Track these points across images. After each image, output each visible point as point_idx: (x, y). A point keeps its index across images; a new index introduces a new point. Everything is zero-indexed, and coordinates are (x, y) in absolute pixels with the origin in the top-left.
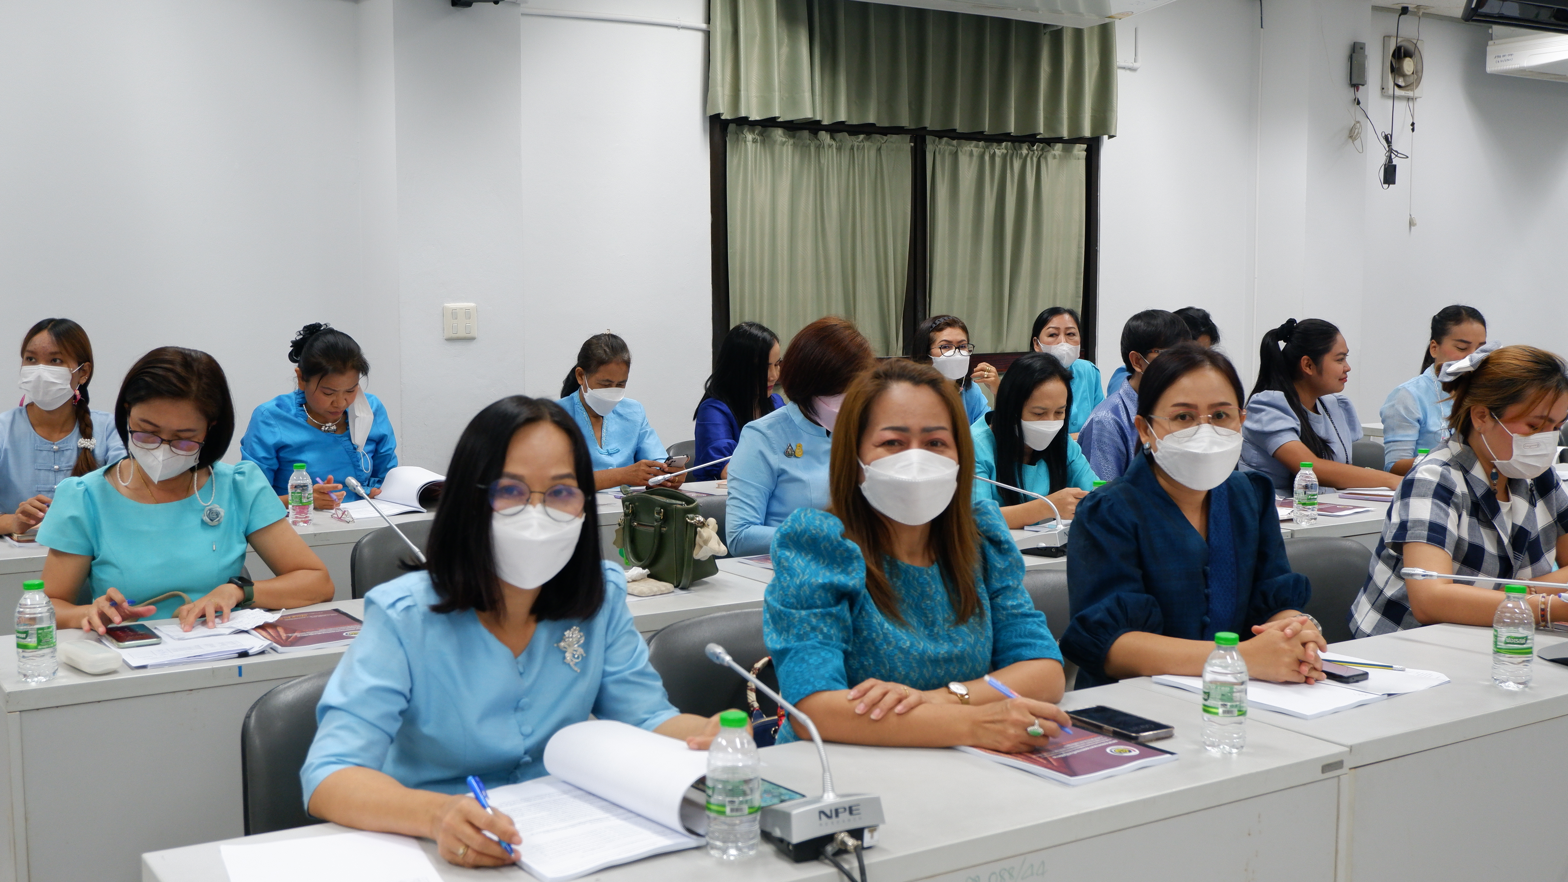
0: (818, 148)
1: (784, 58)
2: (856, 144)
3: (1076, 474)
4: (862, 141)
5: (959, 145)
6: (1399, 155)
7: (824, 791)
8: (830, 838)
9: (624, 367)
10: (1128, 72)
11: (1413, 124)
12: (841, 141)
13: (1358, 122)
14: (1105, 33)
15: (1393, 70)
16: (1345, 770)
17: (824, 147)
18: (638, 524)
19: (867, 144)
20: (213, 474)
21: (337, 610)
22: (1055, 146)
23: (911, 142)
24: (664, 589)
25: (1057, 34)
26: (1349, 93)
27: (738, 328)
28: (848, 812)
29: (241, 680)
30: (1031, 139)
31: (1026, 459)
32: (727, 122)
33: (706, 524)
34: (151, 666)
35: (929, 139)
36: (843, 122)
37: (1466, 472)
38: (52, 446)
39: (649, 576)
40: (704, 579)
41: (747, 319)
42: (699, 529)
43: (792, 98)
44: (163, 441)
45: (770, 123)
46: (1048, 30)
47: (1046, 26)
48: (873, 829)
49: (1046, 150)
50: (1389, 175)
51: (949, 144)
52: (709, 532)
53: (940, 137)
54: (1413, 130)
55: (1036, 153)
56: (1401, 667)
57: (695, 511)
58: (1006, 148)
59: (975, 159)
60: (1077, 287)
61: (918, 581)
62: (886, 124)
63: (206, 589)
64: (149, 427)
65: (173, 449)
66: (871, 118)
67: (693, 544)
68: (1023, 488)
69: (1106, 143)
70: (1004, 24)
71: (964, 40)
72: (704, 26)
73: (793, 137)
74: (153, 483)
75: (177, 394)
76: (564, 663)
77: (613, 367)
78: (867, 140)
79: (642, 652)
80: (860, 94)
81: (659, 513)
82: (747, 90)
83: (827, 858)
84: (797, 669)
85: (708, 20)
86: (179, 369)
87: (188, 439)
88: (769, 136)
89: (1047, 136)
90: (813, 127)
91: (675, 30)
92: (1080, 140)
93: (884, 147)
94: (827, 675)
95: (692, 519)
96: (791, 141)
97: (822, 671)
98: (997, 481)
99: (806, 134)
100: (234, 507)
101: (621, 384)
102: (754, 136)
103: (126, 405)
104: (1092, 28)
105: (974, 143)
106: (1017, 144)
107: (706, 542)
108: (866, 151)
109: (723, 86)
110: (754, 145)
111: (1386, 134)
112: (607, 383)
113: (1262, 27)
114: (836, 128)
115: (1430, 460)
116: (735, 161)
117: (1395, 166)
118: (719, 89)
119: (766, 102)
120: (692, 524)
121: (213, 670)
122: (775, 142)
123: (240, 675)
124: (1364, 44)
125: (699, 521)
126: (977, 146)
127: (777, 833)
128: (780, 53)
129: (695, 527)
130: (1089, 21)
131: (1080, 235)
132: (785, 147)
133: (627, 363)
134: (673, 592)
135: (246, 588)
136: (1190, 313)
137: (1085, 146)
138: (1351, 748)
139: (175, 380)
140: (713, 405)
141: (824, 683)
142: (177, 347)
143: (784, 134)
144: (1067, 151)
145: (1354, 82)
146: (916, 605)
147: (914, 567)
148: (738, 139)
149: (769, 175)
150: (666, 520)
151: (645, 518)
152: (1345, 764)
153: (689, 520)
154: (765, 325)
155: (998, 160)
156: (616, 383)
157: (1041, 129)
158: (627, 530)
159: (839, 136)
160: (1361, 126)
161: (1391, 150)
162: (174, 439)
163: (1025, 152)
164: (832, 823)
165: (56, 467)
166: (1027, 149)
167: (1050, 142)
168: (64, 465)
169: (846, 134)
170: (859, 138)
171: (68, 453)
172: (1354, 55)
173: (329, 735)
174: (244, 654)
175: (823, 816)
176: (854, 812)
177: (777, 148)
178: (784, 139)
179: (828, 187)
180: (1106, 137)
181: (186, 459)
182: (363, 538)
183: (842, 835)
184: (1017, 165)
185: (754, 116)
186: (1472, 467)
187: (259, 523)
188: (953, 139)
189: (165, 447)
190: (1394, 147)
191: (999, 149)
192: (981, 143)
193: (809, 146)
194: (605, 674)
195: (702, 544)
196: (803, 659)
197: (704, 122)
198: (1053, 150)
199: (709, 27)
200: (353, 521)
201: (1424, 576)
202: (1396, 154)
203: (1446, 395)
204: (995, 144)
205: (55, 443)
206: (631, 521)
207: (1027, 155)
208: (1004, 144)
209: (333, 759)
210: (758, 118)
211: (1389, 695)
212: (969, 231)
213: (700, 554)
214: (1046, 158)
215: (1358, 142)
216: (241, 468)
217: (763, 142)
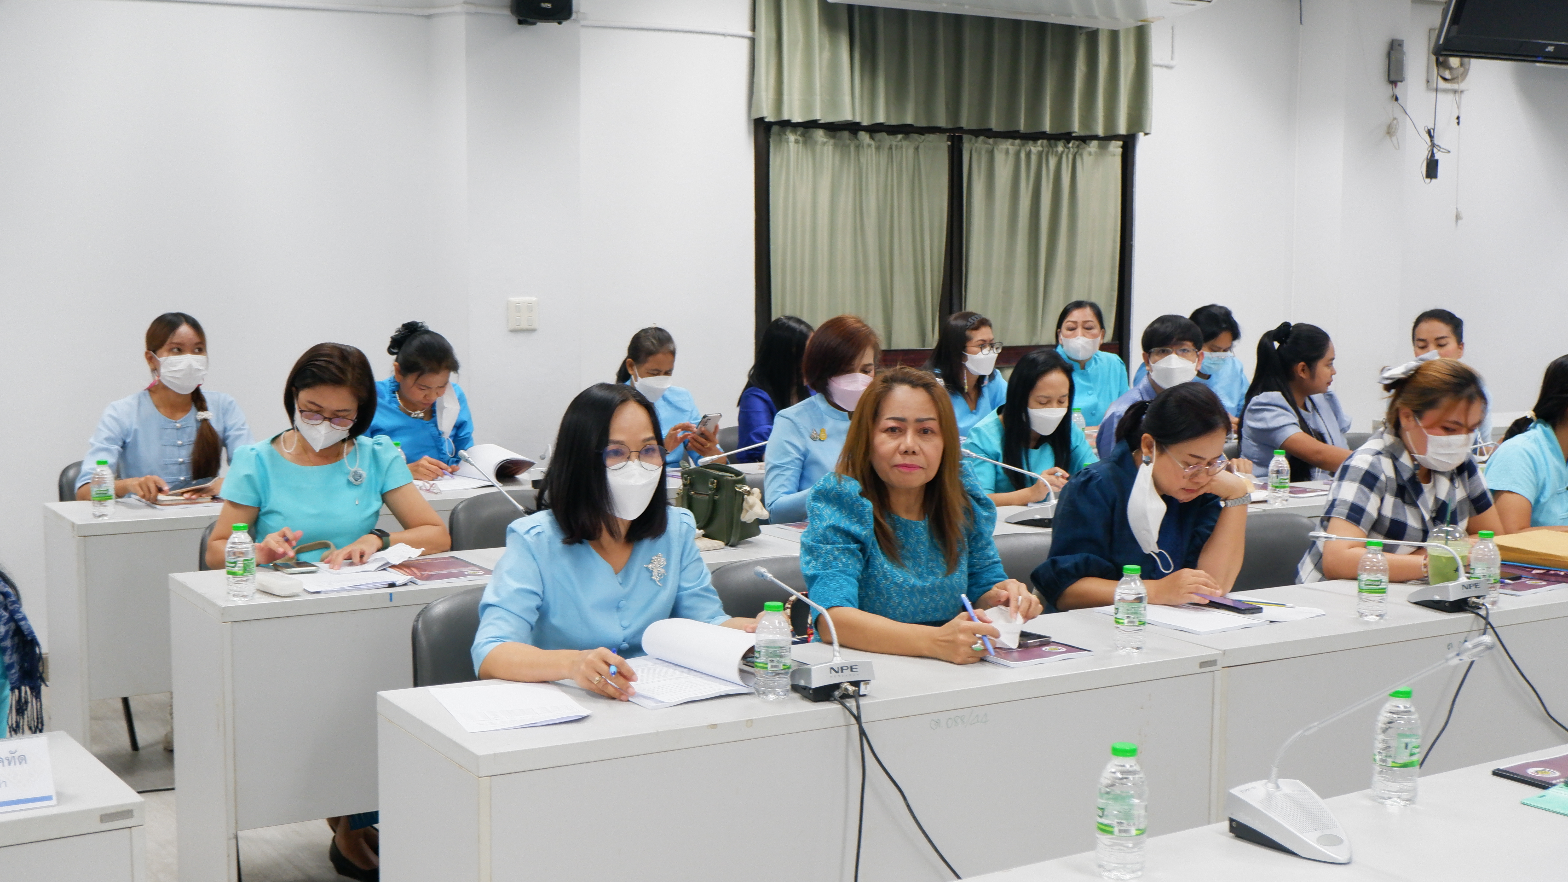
0: (858, 147)
1: (825, 62)
2: (894, 143)
3: (1081, 459)
4: (901, 140)
5: (995, 143)
6: (1441, 150)
7: (834, 656)
8: (837, 686)
9: (670, 357)
10: (1165, 69)
11: (1458, 118)
12: (880, 141)
13: (1395, 119)
14: (1141, 34)
15: (1438, 64)
16: (1219, 667)
17: (863, 147)
18: (695, 493)
19: (905, 143)
20: (356, 444)
21: (453, 557)
22: (1090, 143)
23: (948, 140)
24: (716, 545)
25: (1093, 36)
26: (1387, 90)
27: (778, 320)
28: (849, 670)
29: (391, 604)
30: (1067, 137)
31: (1033, 443)
32: (770, 125)
33: (751, 492)
34: (325, 591)
35: (966, 138)
36: (881, 124)
37: (1395, 459)
38: (175, 424)
39: (704, 536)
40: (747, 539)
41: (788, 313)
42: (746, 496)
43: (833, 101)
44: (325, 419)
45: (811, 125)
46: (1084, 31)
47: (1081, 28)
48: (867, 682)
49: (1081, 147)
50: (1432, 168)
51: (985, 143)
52: (753, 498)
53: (977, 136)
54: (1458, 123)
55: (1072, 150)
56: (1292, 605)
57: (743, 482)
58: (1042, 146)
59: (1011, 157)
60: (1112, 281)
61: (914, 531)
62: (923, 124)
63: (355, 537)
64: (315, 408)
65: (333, 425)
66: (909, 120)
67: (741, 509)
68: (1029, 470)
69: (1141, 138)
70: (1041, 28)
71: (1001, 43)
72: (749, 33)
73: (834, 137)
74: (313, 450)
75: (337, 381)
76: (652, 580)
77: (660, 357)
78: (905, 139)
79: (706, 574)
80: (898, 93)
81: (712, 483)
82: (790, 94)
83: (835, 700)
84: (820, 590)
85: (753, 28)
86: (337, 362)
87: (344, 417)
88: (811, 137)
89: (1082, 134)
90: (853, 128)
91: (722, 38)
92: (1116, 137)
93: (921, 146)
94: (842, 596)
95: (740, 488)
96: (832, 142)
97: (838, 593)
98: (1004, 462)
99: (846, 134)
100: (373, 471)
101: (668, 373)
102: (796, 137)
103: (294, 389)
104: (1128, 30)
105: (1010, 141)
106: (1053, 142)
107: (751, 507)
108: (904, 150)
109: (767, 91)
110: (796, 145)
111: (1429, 128)
112: (656, 372)
113: (1301, 23)
114: (874, 129)
115: (1366, 449)
116: (778, 160)
117: (1437, 161)
118: (763, 94)
119: (808, 105)
120: (740, 492)
121: (371, 596)
122: (816, 142)
123: (391, 600)
124: (1402, 41)
125: (746, 490)
126: (1013, 144)
127: (802, 683)
128: (821, 58)
129: (742, 495)
130: (1125, 23)
131: (1115, 230)
132: (826, 148)
133: (673, 353)
134: (723, 548)
135: (384, 538)
136: (1213, 310)
137: (1120, 143)
138: (1225, 652)
139: (334, 370)
140: (755, 393)
141: (838, 601)
142: (334, 343)
143: (825, 134)
144: (1103, 148)
145: (1393, 78)
146: (913, 550)
147: (911, 521)
148: (780, 140)
149: (811, 174)
150: (718, 489)
151: (700, 488)
152: (1219, 663)
153: (737, 489)
154: (805, 319)
155: (1034, 158)
156: (664, 372)
157: (1076, 128)
158: (686, 498)
159: (878, 136)
160: (1398, 122)
161: (1433, 145)
162: (333, 417)
163: (1060, 149)
164: (839, 676)
165: (179, 442)
166: (1062, 147)
167: (1085, 139)
168: (186, 440)
169: (884, 134)
170: (896, 138)
171: (188, 430)
172: (1392, 52)
173: (490, 624)
174: (392, 585)
175: (832, 671)
176: (854, 670)
177: (818, 148)
178: (825, 140)
179: (867, 185)
180: (1141, 135)
181: (341, 432)
182: (459, 504)
183: (845, 684)
184: (1053, 161)
185: (797, 119)
186: (1400, 455)
187: (391, 485)
188: (989, 137)
189: (327, 423)
190: (1436, 141)
191: (1034, 147)
192: (1017, 142)
193: (849, 146)
194: (680, 588)
195: (748, 508)
196: (825, 583)
197: (749, 124)
198: (1089, 147)
199: (754, 34)
200: (441, 492)
201: (1326, 538)
202: (1439, 148)
203: (1387, 394)
204: (1031, 142)
205: (178, 421)
206: (689, 491)
207: (1063, 152)
208: (1040, 142)
209: (494, 639)
210: (800, 120)
211: (1271, 622)
212: (1005, 227)
213: (747, 517)
214: (1081, 155)
215: (1394, 138)
216: (378, 440)
217: (805, 143)
